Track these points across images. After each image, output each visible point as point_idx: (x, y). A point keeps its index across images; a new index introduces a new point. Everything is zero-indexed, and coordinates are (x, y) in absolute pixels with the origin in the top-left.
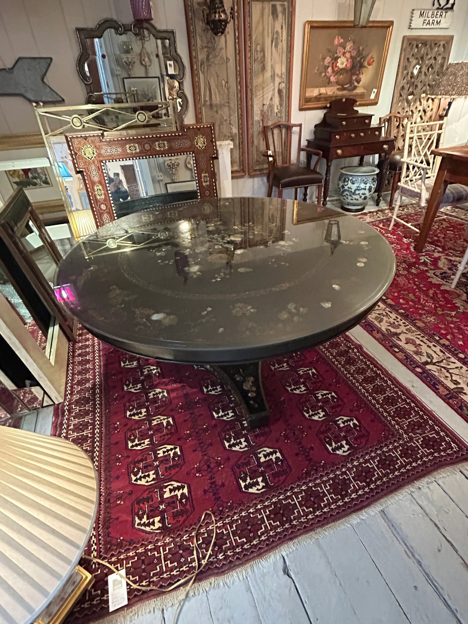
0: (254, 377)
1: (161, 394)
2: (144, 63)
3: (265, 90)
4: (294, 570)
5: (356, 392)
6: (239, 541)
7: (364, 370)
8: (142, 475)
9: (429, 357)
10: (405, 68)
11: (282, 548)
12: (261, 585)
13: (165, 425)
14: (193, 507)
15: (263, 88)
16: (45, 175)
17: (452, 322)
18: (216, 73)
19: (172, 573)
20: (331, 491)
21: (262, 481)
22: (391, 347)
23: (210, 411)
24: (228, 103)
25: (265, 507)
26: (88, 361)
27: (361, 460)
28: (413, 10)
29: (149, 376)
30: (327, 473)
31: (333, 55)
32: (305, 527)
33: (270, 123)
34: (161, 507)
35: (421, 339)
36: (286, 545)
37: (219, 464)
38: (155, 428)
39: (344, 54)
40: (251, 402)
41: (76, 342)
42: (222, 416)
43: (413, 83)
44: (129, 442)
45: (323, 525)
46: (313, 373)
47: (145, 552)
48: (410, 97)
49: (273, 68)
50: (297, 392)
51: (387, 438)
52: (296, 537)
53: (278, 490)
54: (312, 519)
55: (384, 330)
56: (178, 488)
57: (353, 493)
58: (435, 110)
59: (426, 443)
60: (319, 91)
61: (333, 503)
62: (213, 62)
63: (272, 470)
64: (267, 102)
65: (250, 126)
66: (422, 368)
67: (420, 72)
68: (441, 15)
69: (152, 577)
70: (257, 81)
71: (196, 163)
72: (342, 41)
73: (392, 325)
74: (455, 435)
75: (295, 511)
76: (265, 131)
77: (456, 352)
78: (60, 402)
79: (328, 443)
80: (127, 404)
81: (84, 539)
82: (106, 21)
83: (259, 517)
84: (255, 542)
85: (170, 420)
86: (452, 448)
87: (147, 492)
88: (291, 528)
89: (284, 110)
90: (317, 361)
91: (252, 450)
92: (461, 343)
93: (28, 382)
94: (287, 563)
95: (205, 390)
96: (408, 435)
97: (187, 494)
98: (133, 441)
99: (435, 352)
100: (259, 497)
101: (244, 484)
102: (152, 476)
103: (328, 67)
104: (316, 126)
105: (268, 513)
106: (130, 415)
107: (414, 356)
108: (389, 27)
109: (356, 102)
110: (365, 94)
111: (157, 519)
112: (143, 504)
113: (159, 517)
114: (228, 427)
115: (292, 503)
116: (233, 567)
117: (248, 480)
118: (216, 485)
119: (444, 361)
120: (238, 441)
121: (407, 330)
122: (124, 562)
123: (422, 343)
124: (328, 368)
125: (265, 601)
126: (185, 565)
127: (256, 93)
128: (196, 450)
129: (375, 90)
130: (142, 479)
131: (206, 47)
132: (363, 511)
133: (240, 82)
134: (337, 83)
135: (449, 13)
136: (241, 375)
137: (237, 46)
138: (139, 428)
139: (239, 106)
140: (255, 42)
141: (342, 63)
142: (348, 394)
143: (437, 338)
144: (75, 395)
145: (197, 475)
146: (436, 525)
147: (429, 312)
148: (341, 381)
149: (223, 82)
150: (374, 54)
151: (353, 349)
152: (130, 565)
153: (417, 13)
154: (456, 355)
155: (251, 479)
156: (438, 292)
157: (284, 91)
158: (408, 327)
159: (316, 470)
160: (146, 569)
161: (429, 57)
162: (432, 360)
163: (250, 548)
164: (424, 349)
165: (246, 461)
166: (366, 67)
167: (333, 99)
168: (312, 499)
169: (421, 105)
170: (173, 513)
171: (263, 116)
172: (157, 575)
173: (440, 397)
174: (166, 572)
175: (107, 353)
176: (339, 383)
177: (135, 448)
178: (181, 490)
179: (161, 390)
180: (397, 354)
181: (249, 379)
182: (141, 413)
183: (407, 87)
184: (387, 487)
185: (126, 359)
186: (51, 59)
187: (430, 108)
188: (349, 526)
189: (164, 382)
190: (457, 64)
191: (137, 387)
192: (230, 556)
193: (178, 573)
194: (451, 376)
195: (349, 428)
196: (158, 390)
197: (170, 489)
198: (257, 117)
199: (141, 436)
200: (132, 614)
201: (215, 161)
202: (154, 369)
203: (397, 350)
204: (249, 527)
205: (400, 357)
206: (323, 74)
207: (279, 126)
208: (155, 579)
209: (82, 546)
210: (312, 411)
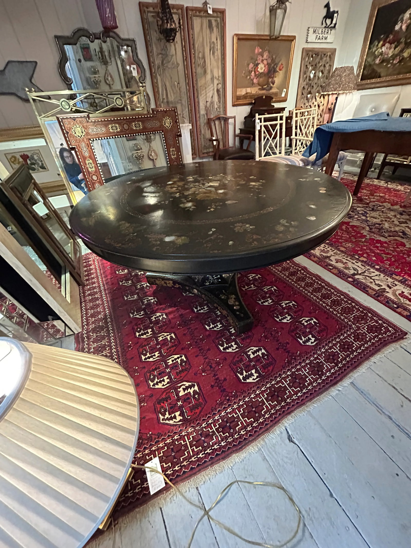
0: (235, 295)
1: (162, 317)
2: (108, 82)
3: (207, 89)
4: (297, 438)
5: (310, 299)
6: (248, 421)
7: (312, 283)
8: (158, 381)
9: (355, 270)
10: (305, 73)
11: (283, 421)
12: (273, 453)
13: (169, 339)
14: (205, 400)
15: (206, 88)
16: (41, 161)
17: (364, 246)
18: (170, 75)
19: (198, 456)
20: (310, 373)
21: (255, 373)
22: (326, 266)
23: (203, 325)
24: (181, 100)
25: (262, 392)
26: (97, 299)
27: (326, 348)
28: (309, 28)
29: (149, 304)
30: (303, 360)
31: (255, 62)
32: (297, 403)
33: (212, 117)
34: (179, 403)
35: (346, 258)
36: (286, 419)
37: (218, 364)
38: (162, 343)
39: (262, 61)
40: (238, 313)
41: (85, 286)
42: (213, 328)
43: (311, 84)
44: (142, 356)
45: (311, 399)
46: (274, 289)
47: (173, 442)
48: (309, 96)
49: (212, 71)
50: (266, 304)
51: (341, 330)
52: (292, 411)
53: (269, 377)
54: (301, 396)
55: (319, 255)
56: (190, 387)
57: (327, 372)
58: (325, 105)
59: (370, 330)
60: (246, 91)
61: (314, 382)
62: (167, 66)
63: (261, 363)
64: (209, 100)
65: (198, 119)
66: (352, 278)
67: (315, 76)
68: (328, 33)
69: (183, 462)
70: (201, 82)
71: (165, 140)
72: (260, 50)
73: (323, 251)
74: (389, 322)
75: (287, 392)
76: (209, 122)
77: (373, 265)
78: (79, 331)
79: (298, 337)
80: (136, 327)
81: (134, 441)
82: (79, 30)
83: (260, 400)
84: (261, 420)
85: (173, 335)
86: (390, 331)
87: (165, 394)
88: (287, 405)
89: (221, 106)
90: (276, 281)
91: (242, 351)
92: (374, 258)
93: (50, 317)
94: (290, 433)
95: (196, 310)
96: (355, 325)
97: (198, 391)
98: (145, 355)
99: (358, 266)
100: (256, 385)
101: (242, 376)
102: (167, 381)
103: (252, 71)
104: (245, 118)
105: (266, 396)
106: (139, 335)
107: (344, 270)
108: (293, 40)
109: (273, 98)
110: (279, 93)
111: (177, 414)
112: (164, 403)
113: (179, 412)
114: (220, 335)
115: (283, 386)
116: (248, 443)
117: (245, 373)
118: (220, 380)
119: (366, 272)
120: (230, 345)
121: (334, 253)
122: (157, 452)
123: (347, 262)
124: (285, 285)
125: (280, 466)
126: (209, 448)
127: (200, 92)
128: (198, 356)
129: (285, 90)
130: (159, 384)
131: (160, 54)
132: (338, 384)
133: (188, 83)
134: (259, 84)
135: (333, 31)
136: (224, 294)
137: (184, 54)
138: (148, 344)
139: (189, 103)
140: (197, 50)
141: (261, 68)
142: (304, 301)
143: (357, 257)
144: (90, 325)
145: (203, 374)
146: (394, 388)
147: (346, 241)
148: (297, 293)
149: (176, 83)
150: (283, 62)
151: (300, 271)
152: (162, 454)
153: (311, 31)
154: (373, 267)
155: (246, 372)
156: (349, 227)
157: (221, 90)
158: (335, 252)
159: (295, 359)
160: (176, 456)
161: (321, 64)
162: (358, 272)
163: (259, 425)
164: (350, 265)
165: (240, 358)
166: (278, 71)
167: (256, 97)
168: (297, 381)
169: (316, 101)
170: (190, 407)
171: (207, 112)
172: (186, 460)
173: (371, 297)
174: (193, 456)
175: (112, 291)
176: (295, 294)
177: (148, 360)
178: (193, 388)
179: (160, 314)
180: (332, 270)
181: (231, 296)
182: (148, 333)
183: (306, 87)
184: (351, 364)
185: (128, 294)
186: (36, 63)
187: (322, 103)
188: (330, 397)
189: (162, 308)
190: (341, 68)
191: (140, 313)
192: (243, 435)
193: (204, 455)
194: (375, 282)
195: (311, 325)
196: (158, 314)
197: (183, 388)
198: (203, 112)
199: (151, 350)
200: (171, 496)
201: (179, 138)
202: (152, 299)
203: (331, 268)
204: (254, 409)
205: (335, 272)
206: (248, 77)
207: (219, 119)
208: (185, 463)
209: (133, 447)
210: (281, 317)
